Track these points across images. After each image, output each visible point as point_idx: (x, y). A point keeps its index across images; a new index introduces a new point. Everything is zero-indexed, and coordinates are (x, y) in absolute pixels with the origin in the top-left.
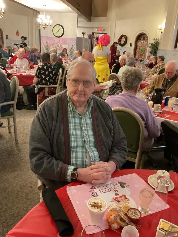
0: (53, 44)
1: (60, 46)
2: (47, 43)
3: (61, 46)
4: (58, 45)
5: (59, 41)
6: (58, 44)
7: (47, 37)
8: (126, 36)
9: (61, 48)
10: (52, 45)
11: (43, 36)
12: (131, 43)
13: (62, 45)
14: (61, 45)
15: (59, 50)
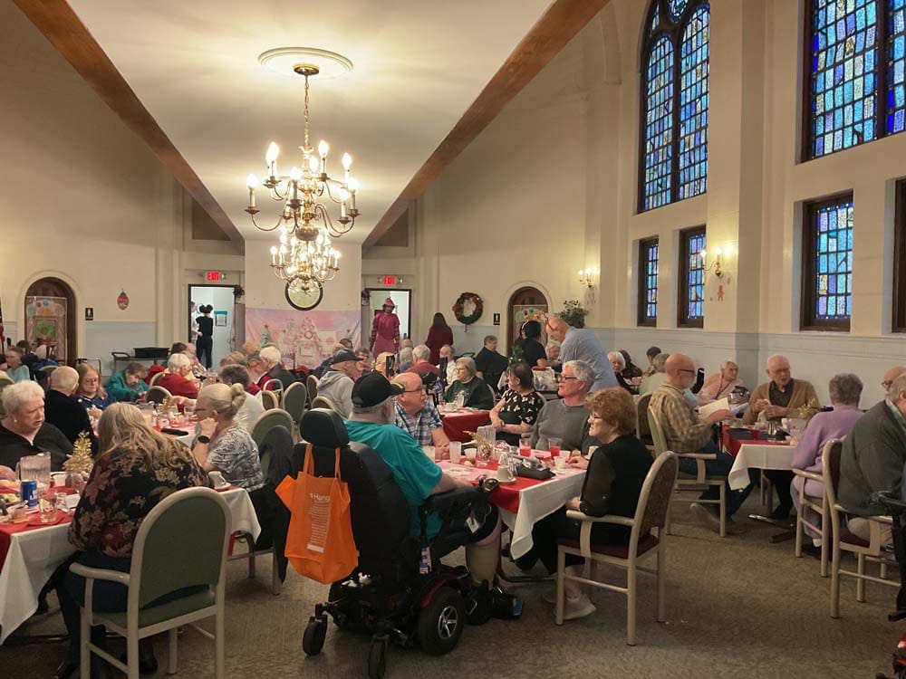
0: (287, 330)
1: (309, 335)
2: (266, 327)
3: (312, 333)
4: (304, 332)
5: (307, 321)
6: (302, 330)
7: (268, 310)
8: (477, 296)
9: (312, 339)
10: (284, 331)
11: (254, 309)
12: (495, 315)
13: (316, 330)
14: (313, 331)
15: (307, 345)
